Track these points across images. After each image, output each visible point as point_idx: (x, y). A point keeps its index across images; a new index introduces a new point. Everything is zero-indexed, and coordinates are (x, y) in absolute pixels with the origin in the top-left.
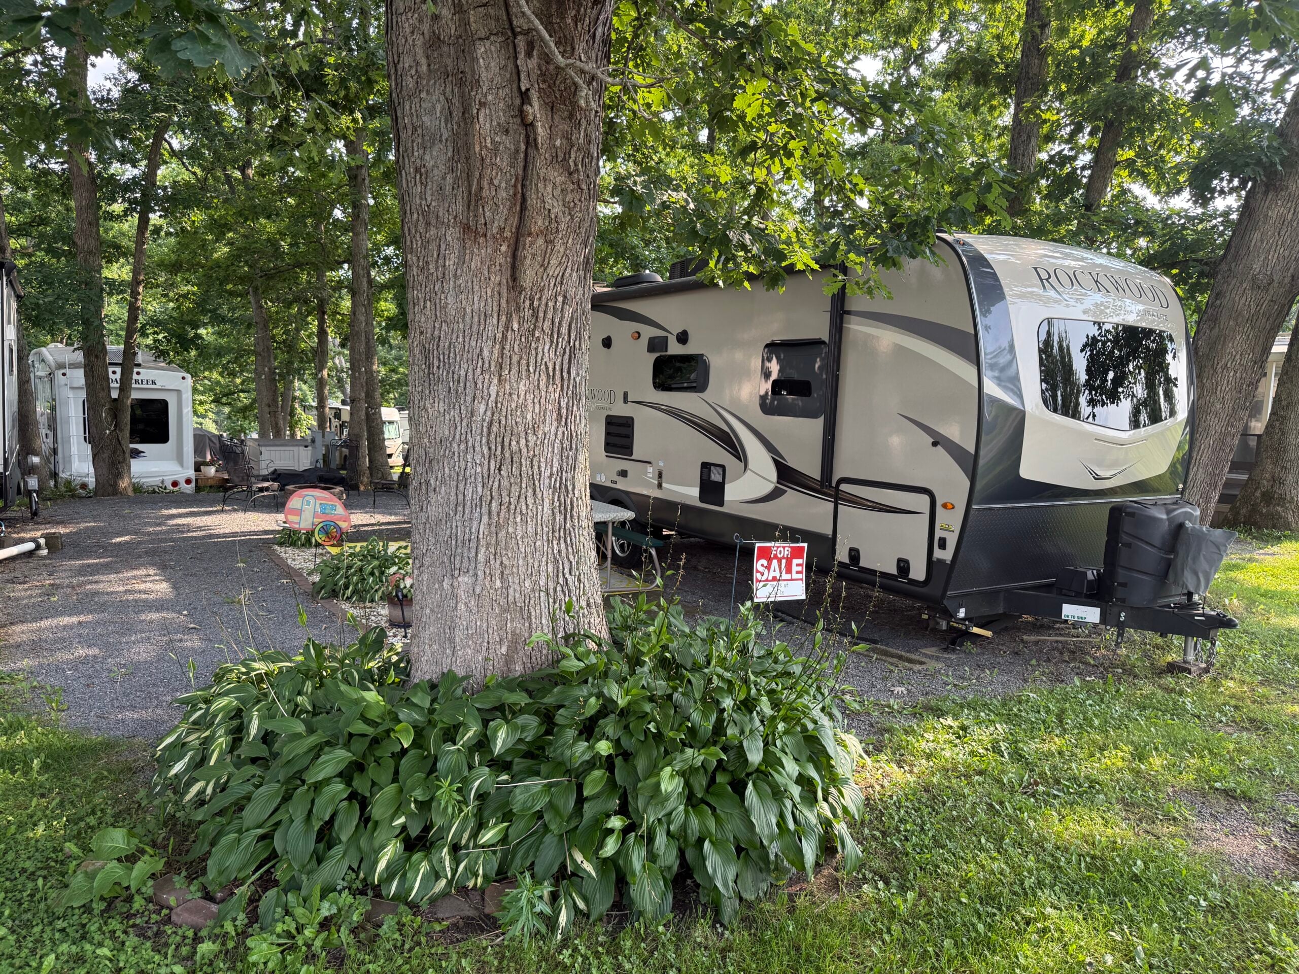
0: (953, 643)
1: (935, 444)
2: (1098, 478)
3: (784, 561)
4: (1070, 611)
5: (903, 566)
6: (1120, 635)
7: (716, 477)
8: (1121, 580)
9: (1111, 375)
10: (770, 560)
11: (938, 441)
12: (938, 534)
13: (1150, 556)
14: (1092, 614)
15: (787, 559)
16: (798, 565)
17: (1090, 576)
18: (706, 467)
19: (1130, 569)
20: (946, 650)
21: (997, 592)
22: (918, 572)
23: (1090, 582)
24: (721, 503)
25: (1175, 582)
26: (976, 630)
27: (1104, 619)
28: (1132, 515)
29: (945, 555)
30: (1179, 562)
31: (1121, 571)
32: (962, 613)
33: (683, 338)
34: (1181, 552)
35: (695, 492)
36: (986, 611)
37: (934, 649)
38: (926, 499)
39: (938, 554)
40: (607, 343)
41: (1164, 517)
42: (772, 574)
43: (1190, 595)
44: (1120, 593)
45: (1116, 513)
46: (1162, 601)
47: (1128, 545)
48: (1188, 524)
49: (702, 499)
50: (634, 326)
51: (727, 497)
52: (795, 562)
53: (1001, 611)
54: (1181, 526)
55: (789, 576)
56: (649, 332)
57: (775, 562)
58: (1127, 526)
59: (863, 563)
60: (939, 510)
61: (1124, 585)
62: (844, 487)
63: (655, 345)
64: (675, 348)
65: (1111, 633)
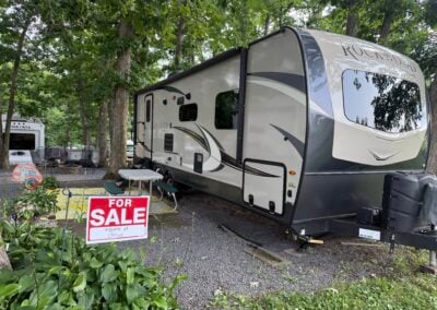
0: (302, 247)
1: (286, 139)
2: (378, 159)
3: (124, 212)
4: (363, 232)
5: (272, 205)
6: (392, 247)
7: (199, 160)
8: (392, 216)
9: (387, 115)
10: (107, 211)
11: (288, 137)
12: (288, 188)
13: (409, 203)
14: (375, 235)
15: (128, 208)
16: (140, 212)
17: (375, 212)
18: (196, 155)
19: (397, 211)
20: (298, 251)
21: (324, 220)
22: (279, 209)
23: (375, 217)
24: (201, 172)
25: (424, 219)
26: (312, 241)
27: (383, 238)
28: (397, 179)
29: (291, 200)
30: (426, 207)
31: (392, 212)
32: (303, 232)
33: (188, 96)
34: (427, 202)
35: (192, 167)
36: (318, 231)
37: (292, 250)
38: (282, 169)
39: (288, 199)
40: (165, 102)
41: (416, 180)
42: (109, 220)
43: (433, 226)
44: (391, 224)
45: (388, 178)
46: (416, 229)
47: (396, 197)
48: (431, 185)
49: (195, 170)
50: (173, 94)
51: (204, 169)
52: (136, 210)
53: (326, 230)
54: (426, 186)
55: (129, 222)
56: (178, 95)
57: (113, 212)
58: (395, 186)
59: (255, 203)
60: (288, 174)
61: (394, 219)
62: (247, 163)
63: (180, 101)
64: (186, 102)
65: (386, 246)
